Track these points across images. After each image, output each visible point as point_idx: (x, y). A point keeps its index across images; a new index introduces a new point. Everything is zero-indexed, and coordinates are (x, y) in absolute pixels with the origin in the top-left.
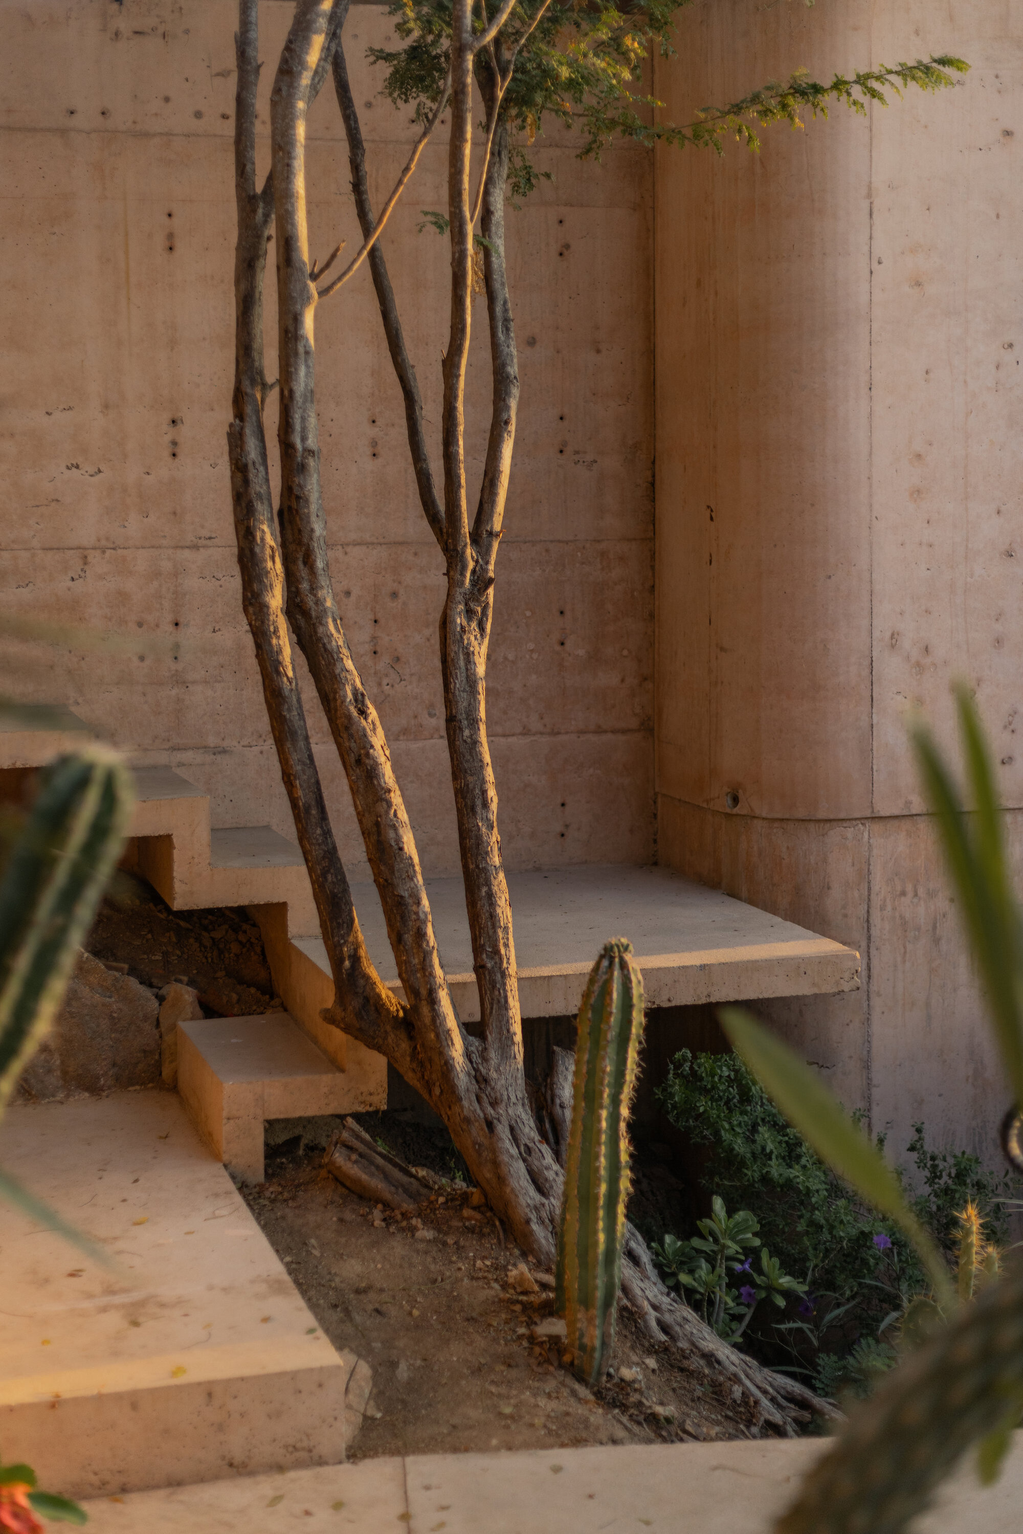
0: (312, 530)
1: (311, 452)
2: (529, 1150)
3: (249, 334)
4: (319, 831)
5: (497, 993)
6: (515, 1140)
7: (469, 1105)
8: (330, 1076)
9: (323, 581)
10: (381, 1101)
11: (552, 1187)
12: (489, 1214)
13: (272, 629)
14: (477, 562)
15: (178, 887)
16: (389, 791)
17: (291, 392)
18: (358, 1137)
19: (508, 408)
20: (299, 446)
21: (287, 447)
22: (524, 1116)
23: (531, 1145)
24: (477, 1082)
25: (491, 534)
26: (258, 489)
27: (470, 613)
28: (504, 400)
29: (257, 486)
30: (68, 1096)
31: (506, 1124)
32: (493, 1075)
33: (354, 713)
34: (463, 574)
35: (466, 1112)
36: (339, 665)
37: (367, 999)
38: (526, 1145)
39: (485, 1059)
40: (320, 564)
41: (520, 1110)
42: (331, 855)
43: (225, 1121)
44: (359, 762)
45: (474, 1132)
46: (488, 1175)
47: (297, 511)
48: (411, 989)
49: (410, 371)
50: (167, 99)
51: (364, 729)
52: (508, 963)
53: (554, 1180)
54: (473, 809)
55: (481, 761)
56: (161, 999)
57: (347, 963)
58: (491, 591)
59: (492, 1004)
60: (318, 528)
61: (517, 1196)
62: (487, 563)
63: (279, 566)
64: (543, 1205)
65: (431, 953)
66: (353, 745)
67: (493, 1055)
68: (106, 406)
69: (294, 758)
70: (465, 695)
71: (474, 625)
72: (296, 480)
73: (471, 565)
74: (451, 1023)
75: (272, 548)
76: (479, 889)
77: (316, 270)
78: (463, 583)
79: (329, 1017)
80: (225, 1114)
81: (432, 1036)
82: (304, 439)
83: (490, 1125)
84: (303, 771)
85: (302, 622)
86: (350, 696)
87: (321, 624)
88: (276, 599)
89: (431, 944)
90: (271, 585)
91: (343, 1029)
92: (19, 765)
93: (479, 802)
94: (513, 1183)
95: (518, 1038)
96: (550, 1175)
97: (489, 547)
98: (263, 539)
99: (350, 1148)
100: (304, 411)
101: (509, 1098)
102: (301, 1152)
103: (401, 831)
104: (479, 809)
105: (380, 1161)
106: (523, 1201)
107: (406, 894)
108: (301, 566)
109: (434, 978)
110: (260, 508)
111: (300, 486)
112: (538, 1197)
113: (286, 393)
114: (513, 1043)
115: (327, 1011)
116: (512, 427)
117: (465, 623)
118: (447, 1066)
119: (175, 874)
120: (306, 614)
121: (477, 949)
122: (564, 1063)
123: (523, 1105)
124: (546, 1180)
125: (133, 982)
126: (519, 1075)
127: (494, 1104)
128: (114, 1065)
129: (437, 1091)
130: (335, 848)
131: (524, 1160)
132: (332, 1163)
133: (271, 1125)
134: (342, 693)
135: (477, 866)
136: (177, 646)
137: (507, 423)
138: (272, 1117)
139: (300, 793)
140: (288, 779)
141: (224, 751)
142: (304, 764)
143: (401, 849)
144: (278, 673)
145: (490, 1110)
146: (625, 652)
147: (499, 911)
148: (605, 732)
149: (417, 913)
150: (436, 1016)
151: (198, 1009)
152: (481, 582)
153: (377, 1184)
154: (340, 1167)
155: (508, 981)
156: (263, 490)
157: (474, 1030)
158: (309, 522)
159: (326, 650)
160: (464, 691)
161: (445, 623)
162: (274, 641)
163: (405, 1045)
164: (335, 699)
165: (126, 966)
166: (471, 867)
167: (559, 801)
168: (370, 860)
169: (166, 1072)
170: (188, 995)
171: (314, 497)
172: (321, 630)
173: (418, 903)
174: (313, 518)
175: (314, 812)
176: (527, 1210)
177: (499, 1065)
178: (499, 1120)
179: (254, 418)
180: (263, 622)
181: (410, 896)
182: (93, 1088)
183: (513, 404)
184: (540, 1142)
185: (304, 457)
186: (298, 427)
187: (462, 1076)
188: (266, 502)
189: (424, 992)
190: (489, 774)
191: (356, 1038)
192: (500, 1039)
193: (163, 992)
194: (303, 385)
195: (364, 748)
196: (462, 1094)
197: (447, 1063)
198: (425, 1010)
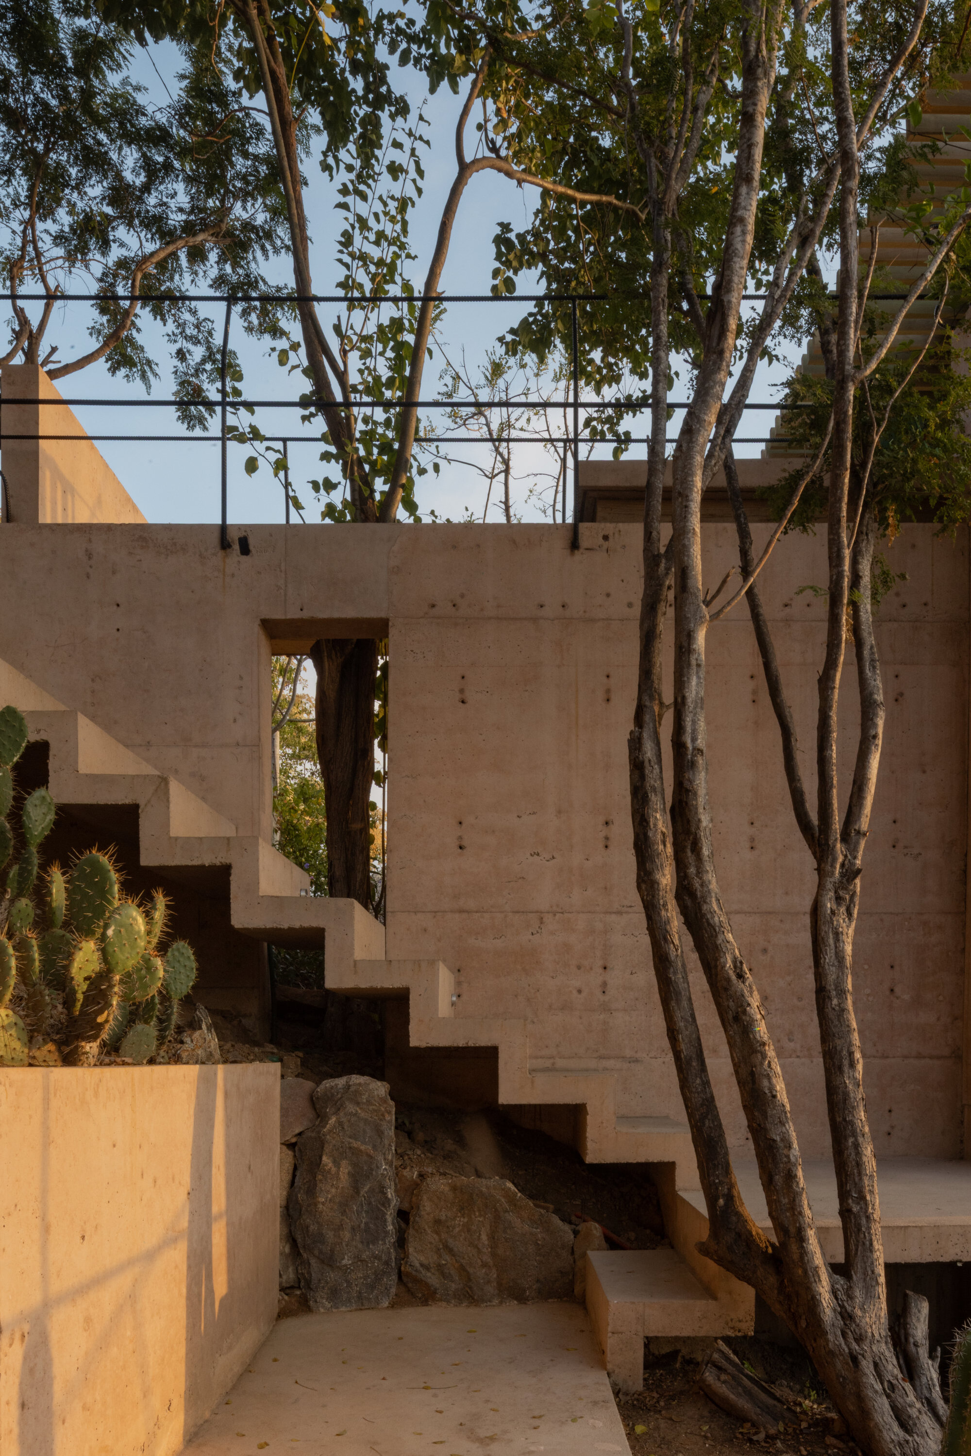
0: (700, 820)
1: (700, 751)
2: (892, 1387)
3: (650, 661)
4: (698, 1081)
5: (862, 1236)
6: (880, 1376)
7: (834, 1338)
8: (704, 1302)
9: (708, 867)
10: (748, 1328)
11: (915, 1424)
12: (851, 1444)
13: (661, 902)
14: (846, 856)
15: (590, 1145)
16: (764, 1044)
17: (684, 698)
18: (727, 1359)
19: (875, 726)
20: (689, 745)
21: (679, 746)
22: (887, 1353)
23: (895, 1382)
24: (843, 1318)
25: (858, 832)
26: (652, 782)
27: (839, 899)
28: (872, 720)
29: (652, 779)
30: (501, 1303)
31: (870, 1360)
32: (859, 1313)
33: (733, 977)
34: (833, 866)
35: (831, 1345)
36: (720, 938)
37: (739, 1235)
38: (889, 1381)
39: (850, 1297)
40: (705, 852)
41: (883, 1346)
42: (709, 1103)
43: (610, 1334)
44: (737, 1019)
45: (839, 1365)
46: (851, 1408)
47: (686, 803)
48: (779, 1226)
49: (787, 710)
50: (608, 595)
51: (742, 990)
52: (873, 1209)
53: (918, 1418)
54: (840, 1069)
55: (848, 1026)
56: (576, 1233)
57: (721, 1202)
58: (858, 881)
59: (857, 1246)
60: (705, 820)
61: (880, 1431)
62: (855, 858)
63: (670, 850)
64: (907, 1442)
65: (801, 1194)
66: (731, 1003)
67: (858, 1293)
68: (559, 812)
69: (678, 1015)
70: (834, 969)
71: (843, 909)
72: (686, 775)
73: (841, 859)
74: (818, 1260)
75: (663, 834)
76: (846, 1140)
77: (708, 598)
78: (833, 873)
79: (704, 1250)
80: (610, 1329)
81: (800, 1271)
82: (694, 740)
83: (855, 1359)
84: (686, 1026)
85: (689, 902)
86: (729, 964)
87: (705, 902)
88: (666, 878)
89: (801, 1185)
90: (662, 865)
91: (715, 1261)
92: (471, 1044)
93: (846, 1062)
94: (878, 1418)
95: (882, 1280)
96: (913, 1412)
97: (857, 843)
98: (655, 825)
99: (720, 1368)
100: (695, 714)
101: (873, 1335)
102: (678, 1365)
103: (774, 1081)
104: (846, 1069)
105: (746, 1382)
106: (887, 1436)
107: (778, 1138)
108: (689, 853)
109: (803, 1217)
110: (655, 800)
111: (691, 781)
112: (902, 1433)
113: (679, 700)
114: (878, 1283)
115: (703, 1244)
116: (880, 742)
117: (835, 907)
118: (813, 1303)
119: (588, 1135)
120: (692, 894)
121: (843, 1195)
122: (916, 1306)
123: (886, 1343)
124: (910, 1417)
125: (556, 1220)
126: (883, 1315)
127: (859, 1339)
128: (538, 1281)
129: (803, 1324)
130: (712, 1097)
131: (888, 1396)
132: (703, 1381)
133: (649, 1342)
134: (722, 960)
135: (845, 1120)
136: (605, 984)
137: (875, 737)
138: (651, 1335)
139: (683, 1047)
140: (672, 1034)
141: (637, 1061)
142: (686, 1021)
143: (774, 1097)
144: (665, 939)
145: (855, 1346)
146: (941, 998)
147: (865, 1159)
148: (924, 1057)
149: (788, 1157)
150: (803, 1252)
151: (604, 1242)
152: (849, 874)
153: (743, 1403)
154: (710, 1385)
155: (873, 1226)
156: (657, 784)
157: (840, 1270)
158: (696, 813)
159: (709, 924)
160: (833, 965)
161: (816, 910)
162: (663, 913)
163: (772, 1280)
164: (716, 966)
165: (551, 1207)
166: (838, 1119)
167: (887, 1108)
168: (745, 1107)
169: (577, 1290)
170: (596, 1230)
171: (702, 791)
172: (705, 907)
173: (790, 1147)
174: (701, 810)
175: (694, 1064)
176: (891, 1446)
177: (864, 1304)
178: (863, 1356)
179: (651, 725)
180: (653, 897)
181: (782, 1140)
182: (520, 1297)
183: (880, 723)
184: (903, 1380)
185: (693, 756)
186: (689, 729)
187: (828, 1311)
188: (659, 795)
189: (792, 1230)
190: (856, 1038)
191: (728, 1270)
192: (865, 1280)
193: (579, 1228)
194: (694, 692)
195: (742, 1006)
196: (828, 1329)
197: (813, 1298)
198: (794, 1247)
